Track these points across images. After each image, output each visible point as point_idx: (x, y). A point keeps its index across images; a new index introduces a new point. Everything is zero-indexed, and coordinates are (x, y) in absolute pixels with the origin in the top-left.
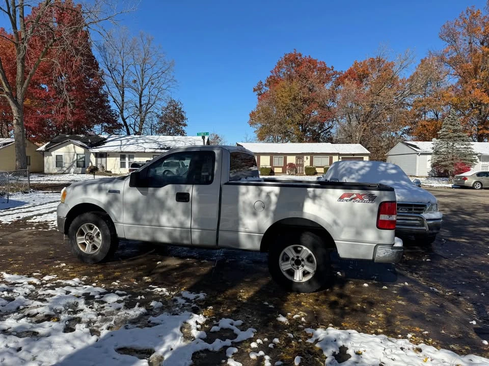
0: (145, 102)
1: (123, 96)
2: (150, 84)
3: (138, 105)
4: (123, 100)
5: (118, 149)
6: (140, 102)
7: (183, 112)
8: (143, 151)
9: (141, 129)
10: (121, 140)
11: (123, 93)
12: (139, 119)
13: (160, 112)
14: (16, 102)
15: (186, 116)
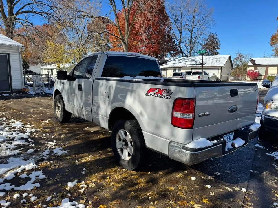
0: (194, 36)
1: (181, 34)
2: (198, 25)
3: (190, 39)
4: (181, 37)
5: (172, 66)
6: (191, 37)
7: (218, 40)
8: (186, 66)
9: (190, 53)
10: (175, 61)
11: (181, 32)
12: (190, 47)
13: (203, 42)
14: (125, 43)
15: (220, 43)
